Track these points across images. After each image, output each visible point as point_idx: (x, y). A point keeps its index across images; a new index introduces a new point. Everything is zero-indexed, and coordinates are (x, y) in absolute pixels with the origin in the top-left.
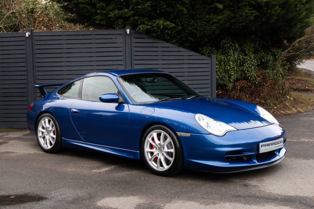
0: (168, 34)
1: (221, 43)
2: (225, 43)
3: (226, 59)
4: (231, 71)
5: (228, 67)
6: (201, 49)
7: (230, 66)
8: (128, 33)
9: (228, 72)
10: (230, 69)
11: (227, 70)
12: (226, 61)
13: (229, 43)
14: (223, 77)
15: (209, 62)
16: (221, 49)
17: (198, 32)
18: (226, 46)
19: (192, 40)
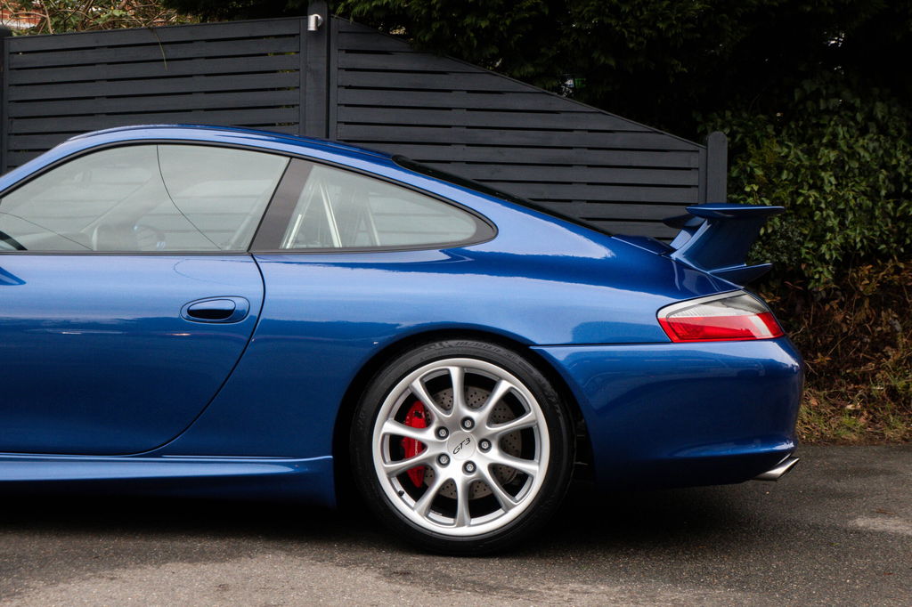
0: (476, 30)
1: (797, 95)
2: (816, 96)
3: (803, 157)
4: (821, 210)
5: (813, 193)
6: (699, 119)
7: (820, 189)
8: (312, 26)
9: (812, 215)
10: (817, 202)
11: (806, 205)
12: (803, 166)
13: (838, 95)
14: (774, 232)
15: (695, 160)
16: (797, 121)
17: (626, 26)
18: (822, 106)
19: (612, 63)
